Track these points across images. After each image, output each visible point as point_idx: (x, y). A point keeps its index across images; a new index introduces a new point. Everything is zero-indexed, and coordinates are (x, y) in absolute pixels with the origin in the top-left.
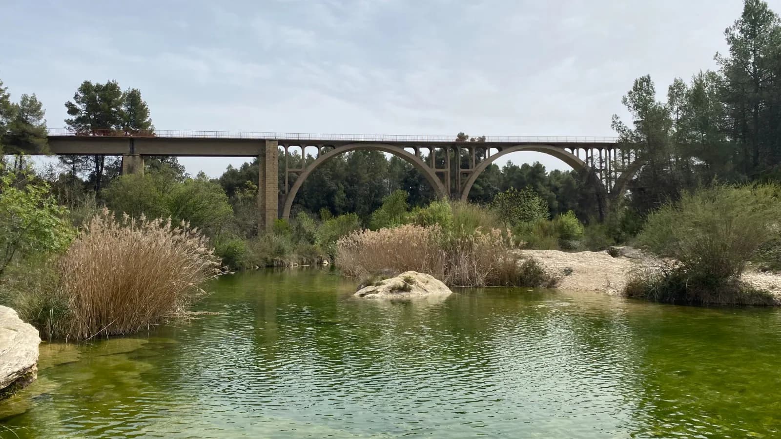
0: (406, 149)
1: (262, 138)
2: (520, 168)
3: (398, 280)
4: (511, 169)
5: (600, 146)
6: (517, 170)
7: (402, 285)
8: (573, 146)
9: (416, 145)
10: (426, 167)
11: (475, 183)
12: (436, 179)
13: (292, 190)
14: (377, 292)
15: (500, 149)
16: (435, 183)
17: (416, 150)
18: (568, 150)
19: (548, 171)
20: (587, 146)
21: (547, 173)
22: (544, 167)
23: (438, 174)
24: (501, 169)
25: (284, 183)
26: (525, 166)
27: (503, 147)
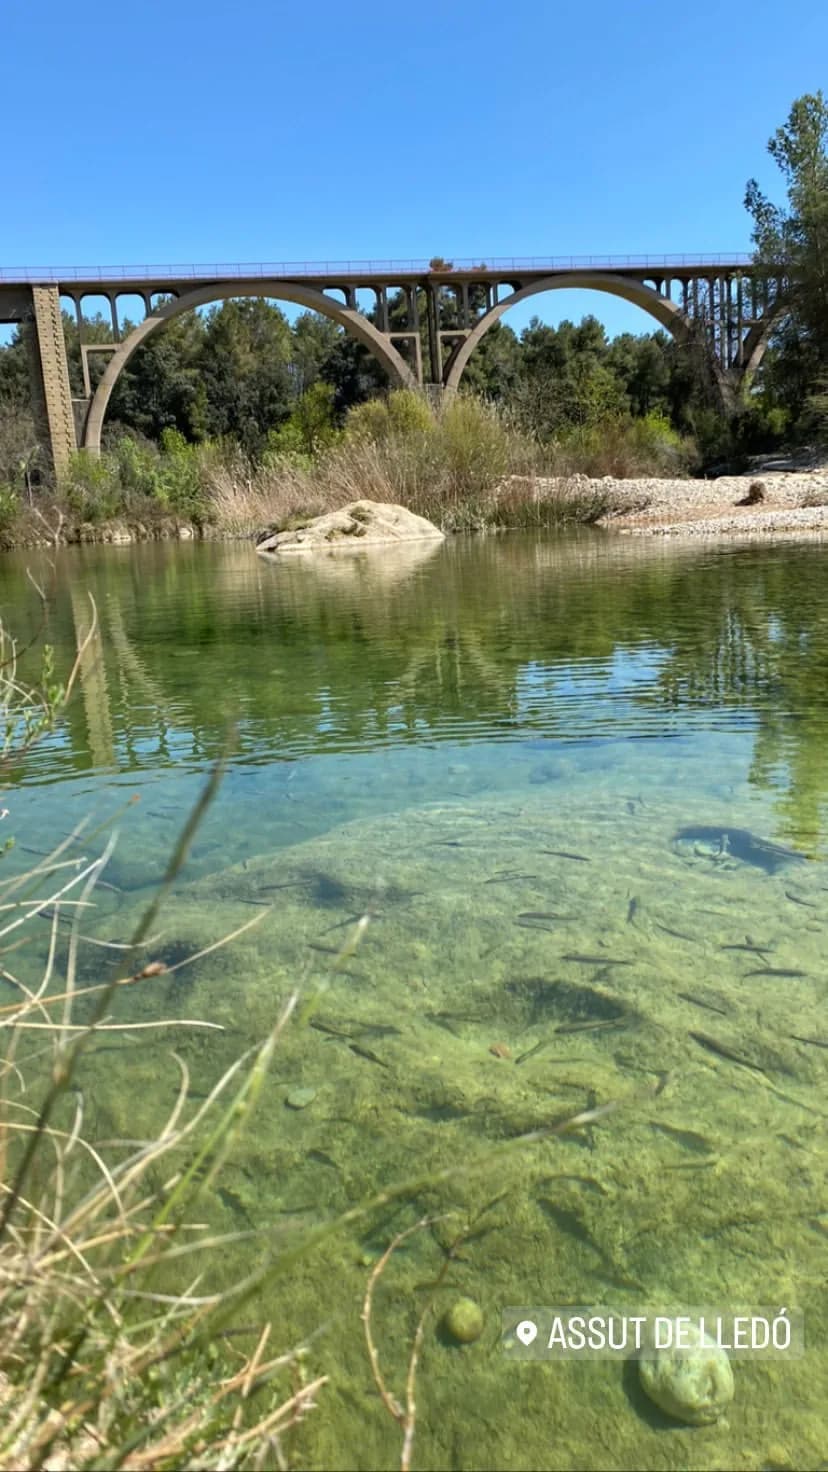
0: (327, 292)
1: (23, 280)
2: (556, 329)
3: (342, 518)
4: (538, 337)
5: (709, 273)
6: (550, 334)
7: (348, 524)
8: (659, 275)
9: (347, 284)
10: (370, 329)
11: (468, 363)
12: (394, 355)
13: (100, 391)
14: (300, 541)
15: (517, 286)
16: (392, 364)
17: (348, 293)
18: (650, 284)
19: (611, 333)
20: (684, 274)
21: (607, 340)
22: (602, 327)
23: (397, 343)
24: (518, 335)
25: (82, 380)
26: (566, 326)
27: (524, 282)
